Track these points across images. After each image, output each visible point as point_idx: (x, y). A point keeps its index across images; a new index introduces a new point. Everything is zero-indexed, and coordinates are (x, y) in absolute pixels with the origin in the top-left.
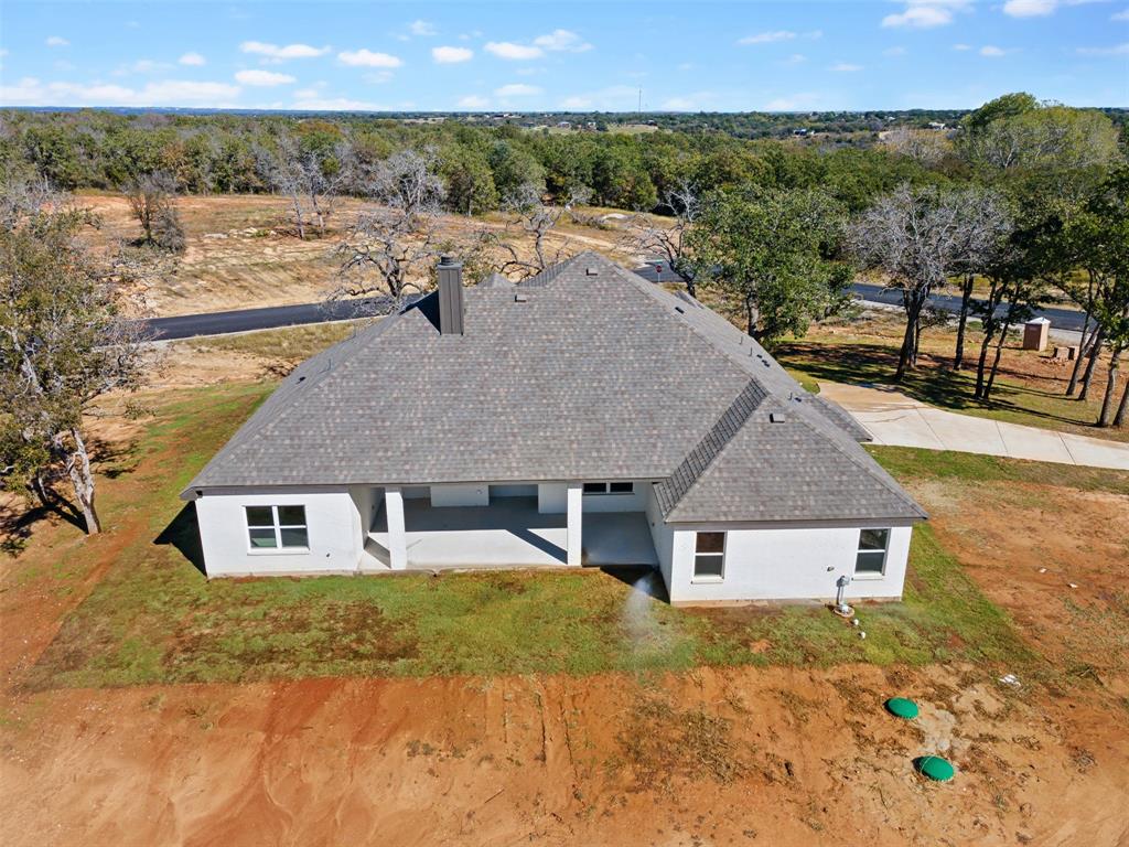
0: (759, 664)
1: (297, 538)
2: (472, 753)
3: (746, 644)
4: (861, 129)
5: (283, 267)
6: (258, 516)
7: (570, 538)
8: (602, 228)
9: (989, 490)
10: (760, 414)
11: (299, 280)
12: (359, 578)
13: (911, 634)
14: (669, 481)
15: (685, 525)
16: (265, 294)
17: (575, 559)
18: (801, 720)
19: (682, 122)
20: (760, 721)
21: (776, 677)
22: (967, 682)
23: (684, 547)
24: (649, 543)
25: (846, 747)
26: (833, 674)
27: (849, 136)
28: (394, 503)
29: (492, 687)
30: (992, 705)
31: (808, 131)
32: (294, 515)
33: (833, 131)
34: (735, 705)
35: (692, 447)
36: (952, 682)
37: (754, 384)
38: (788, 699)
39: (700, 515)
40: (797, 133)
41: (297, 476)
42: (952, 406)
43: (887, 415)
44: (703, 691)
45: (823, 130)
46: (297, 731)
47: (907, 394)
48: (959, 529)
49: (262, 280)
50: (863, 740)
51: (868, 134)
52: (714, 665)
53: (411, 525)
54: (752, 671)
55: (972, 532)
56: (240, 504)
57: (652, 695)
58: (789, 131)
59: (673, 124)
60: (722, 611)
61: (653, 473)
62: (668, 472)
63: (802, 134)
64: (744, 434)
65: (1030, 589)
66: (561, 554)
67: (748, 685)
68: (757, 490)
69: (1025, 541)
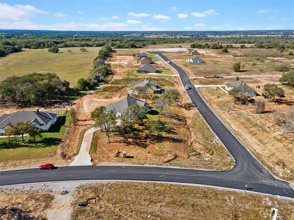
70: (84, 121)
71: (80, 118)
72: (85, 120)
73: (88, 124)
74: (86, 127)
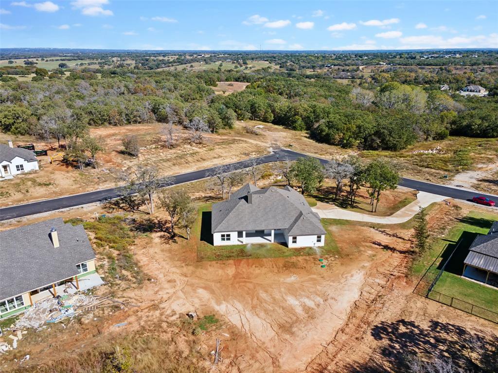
0: (302, 255)
1: (229, 239)
2: (264, 267)
3: (300, 253)
4: (353, 65)
5: (168, 160)
6: (223, 236)
7: (272, 238)
8: (257, 135)
9: (344, 227)
10: (302, 218)
11: (174, 165)
12: (238, 245)
13: (324, 251)
14: (288, 229)
15: (291, 236)
16: (167, 170)
17: (273, 241)
18: (307, 262)
19: (279, 60)
20: (301, 262)
21: (304, 257)
22: (331, 257)
23: (290, 239)
24: (284, 239)
25: (313, 265)
26: (312, 257)
27: (347, 68)
28: (244, 233)
29: (264, 260)
30: (333, 259)
31: (331, 65)
32: (229, 235)
33: (341, 65)
34: (298, 261)
35: (291, 223)
36: (329, 257)
37: (301, 212)
38: (306, 260)
39: (293, 234)
40: (326, 66)
41: (230, 229)
42: (344, 208)
43: (330, 211)
44: (294, 259)
45: (337, 65)
46: (239, 265)
47: (336, 205)
48: (337, 235)
49: (164, 165)
50: (315, 264)
51: (355, 67)
52: (295, 256)
53: (246, 236)
54: (301, 257)
55: (338, 235)
56: (220, 234)
57: (286, 260)
58: (323, 65)
59: (275, 61)
60: (296, 249)
61: (285, 228)
62: (287, 227)
63: (329, 67)
64: (299, 221)
65: (345, 244)
66: (270, 241)
67: (300, 258)
68: (301, 230)
69: (347, 236)
70: (391, 247)
71: (396, 259)
72: (386, 247)
73: (388, 237)
74: (395, 232)
